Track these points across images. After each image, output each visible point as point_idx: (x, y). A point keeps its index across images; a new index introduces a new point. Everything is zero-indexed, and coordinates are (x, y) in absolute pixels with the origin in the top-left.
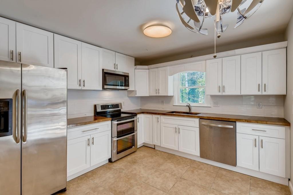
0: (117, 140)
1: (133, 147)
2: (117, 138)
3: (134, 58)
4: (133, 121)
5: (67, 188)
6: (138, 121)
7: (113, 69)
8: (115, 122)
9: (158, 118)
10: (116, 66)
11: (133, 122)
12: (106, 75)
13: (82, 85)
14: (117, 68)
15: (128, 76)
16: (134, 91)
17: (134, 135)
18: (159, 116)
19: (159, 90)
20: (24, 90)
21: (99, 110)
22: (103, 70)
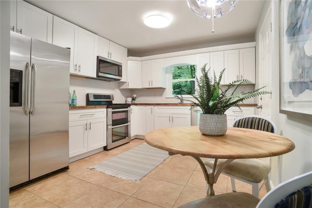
0: (112, 129)
1: (127, 138)
2: (112, 126)
3: (127, 49)
4: (127, 111)
5: (69, 167)
6: (131, 112)
7: (107, 57)
8: (110, 110)
9: (152, 109)
10: (110, 54)
11: (127, 113)
12: (101, 62)
13: (78, 69)
14: (111, 57)
15: (121, 66)
16: (126, 82)
17: (128, 125)
18: (152, 107)
19: (152, 82)
20: (33, 64)
21: (91, 99)
22: (98, 57)
